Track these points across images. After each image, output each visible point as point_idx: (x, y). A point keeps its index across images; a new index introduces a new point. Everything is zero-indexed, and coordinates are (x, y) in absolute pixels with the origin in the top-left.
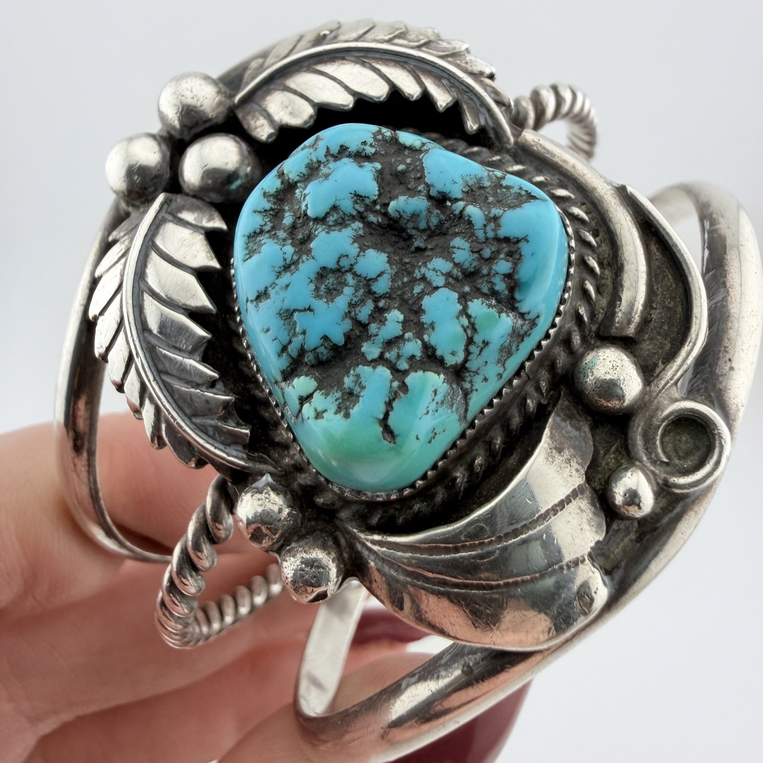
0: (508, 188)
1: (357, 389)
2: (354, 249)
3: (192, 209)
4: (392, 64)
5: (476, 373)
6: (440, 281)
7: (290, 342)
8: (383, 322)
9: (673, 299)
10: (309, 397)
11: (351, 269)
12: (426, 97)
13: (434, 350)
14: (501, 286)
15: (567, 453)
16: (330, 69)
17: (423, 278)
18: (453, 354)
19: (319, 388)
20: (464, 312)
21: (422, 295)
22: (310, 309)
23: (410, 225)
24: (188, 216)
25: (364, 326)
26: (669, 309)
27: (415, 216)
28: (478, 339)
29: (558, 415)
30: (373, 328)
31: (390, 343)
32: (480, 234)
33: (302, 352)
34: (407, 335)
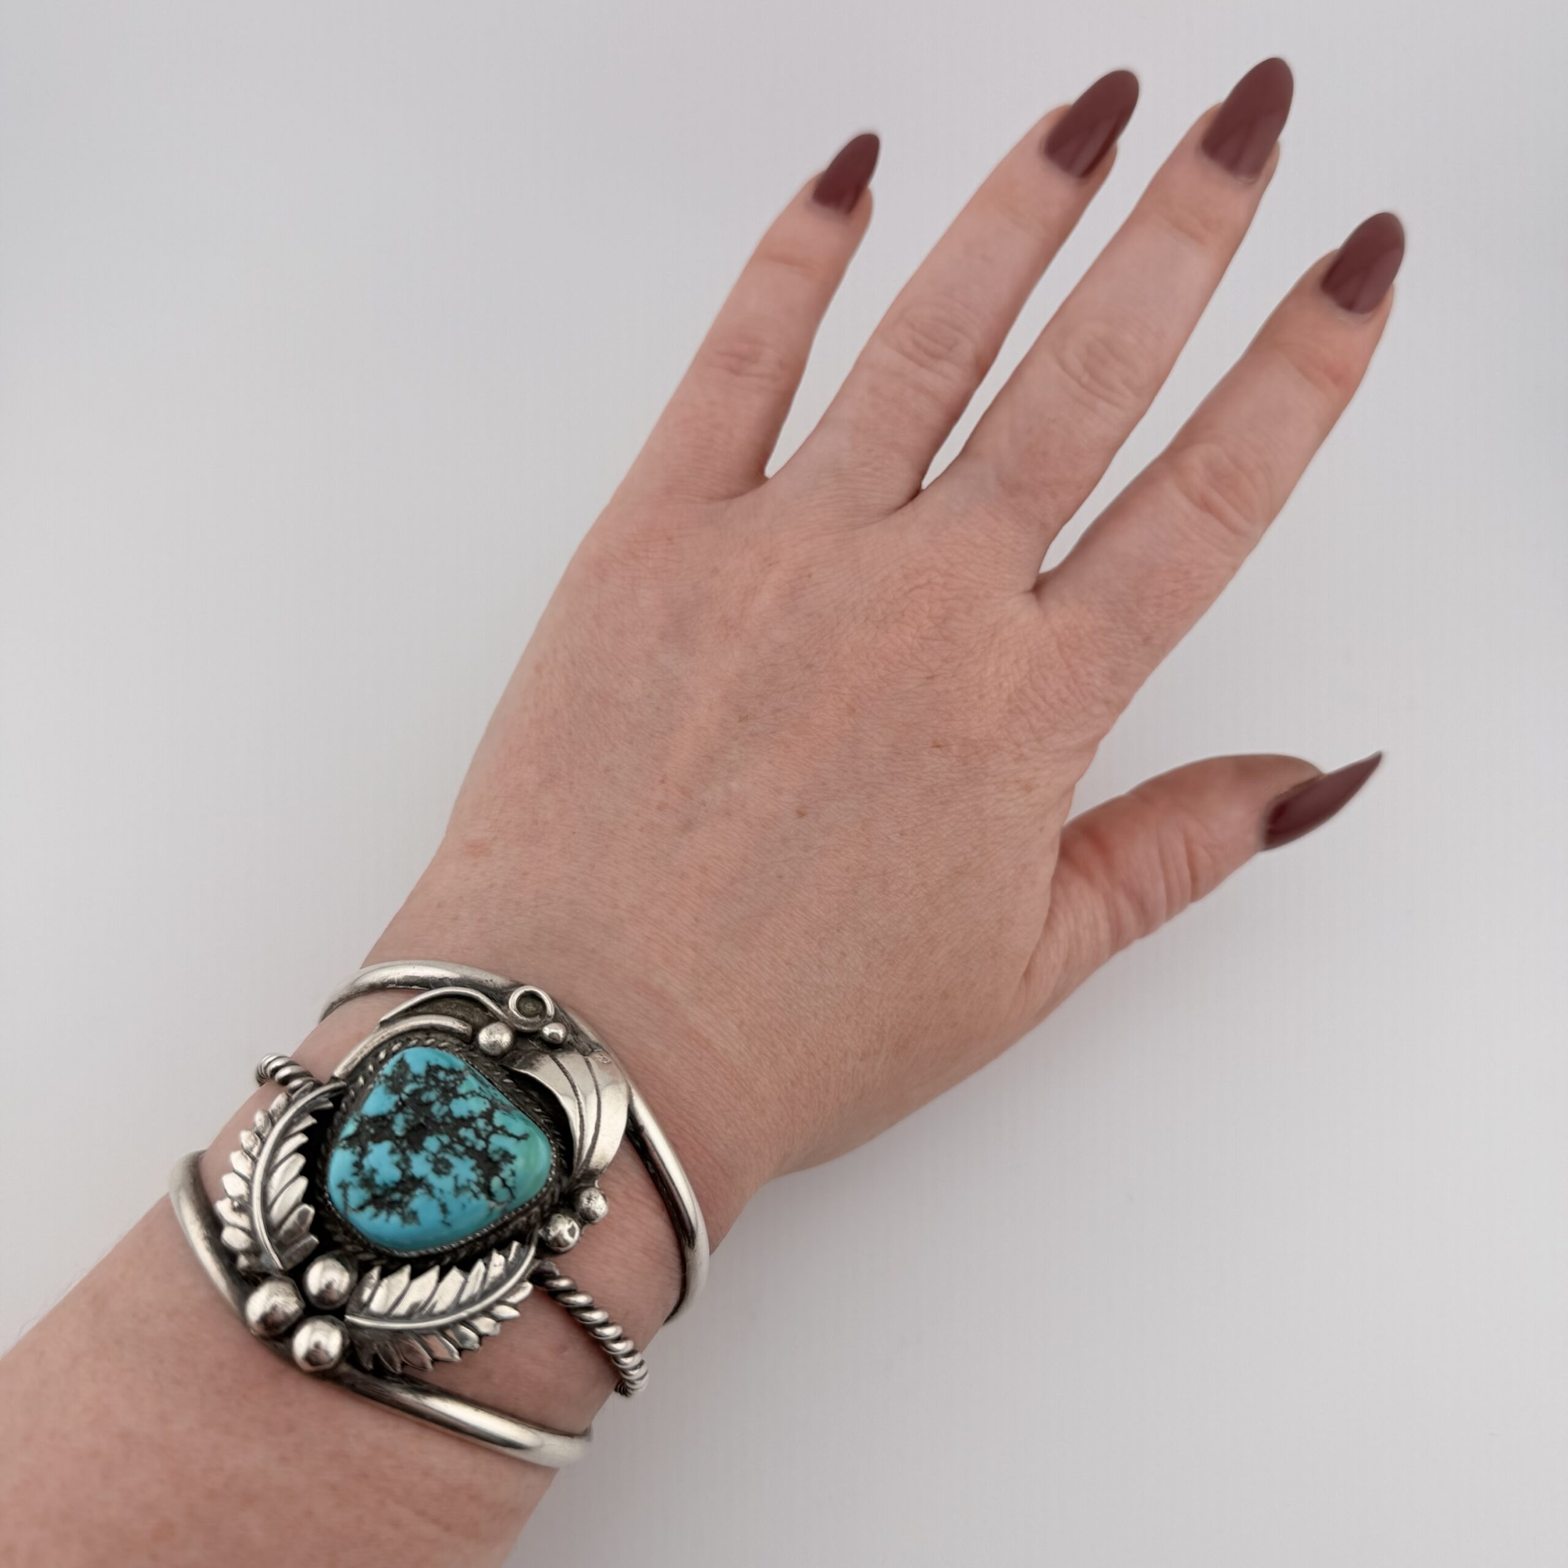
0: (394, 1072)
1: (501, 1153)
2: (423, 1154)
3: (361, 1293)
4: (277, 1152)
5: (493, 1097)
6: (445, 1109)
7: (472, 1191)
8: (466, 1139)
9: (451, 1004)
10: (504, 1181)
11: (434, 1155)
12: (305, 1131)
13: (483, 1112)
14: (452, 1077)
15: (534, 1062)
16: (272, 1193)
17: (443, 1117)
18: (485, 1103)
19: (497, 1175)
20: (464, 1096)
21: (452, 1118)
22: (456, 1178)
23: (411, 1124)
24: (366, 1296)
25: (467, 1148)
26: (457, 1006)
27: (407, 1121)
28: (478, 1091)
29: (513, 1066)
30: (468, 1144)
31: (478, 1135)
32: (422, 1086)
33: (478, 1184)
34: (474, 1125)
